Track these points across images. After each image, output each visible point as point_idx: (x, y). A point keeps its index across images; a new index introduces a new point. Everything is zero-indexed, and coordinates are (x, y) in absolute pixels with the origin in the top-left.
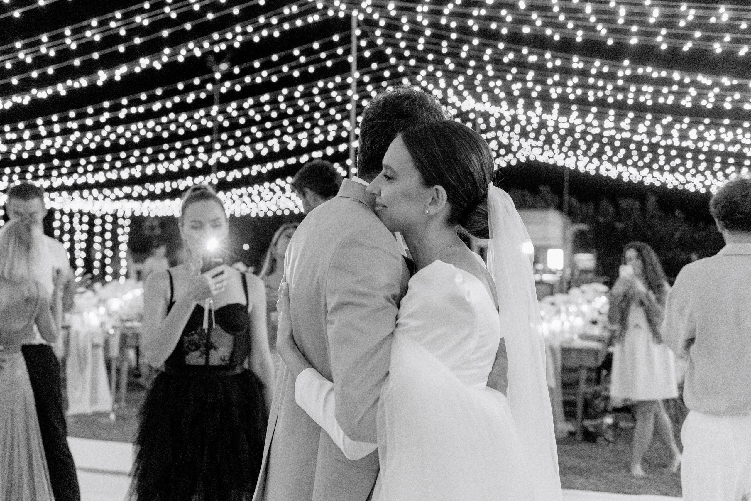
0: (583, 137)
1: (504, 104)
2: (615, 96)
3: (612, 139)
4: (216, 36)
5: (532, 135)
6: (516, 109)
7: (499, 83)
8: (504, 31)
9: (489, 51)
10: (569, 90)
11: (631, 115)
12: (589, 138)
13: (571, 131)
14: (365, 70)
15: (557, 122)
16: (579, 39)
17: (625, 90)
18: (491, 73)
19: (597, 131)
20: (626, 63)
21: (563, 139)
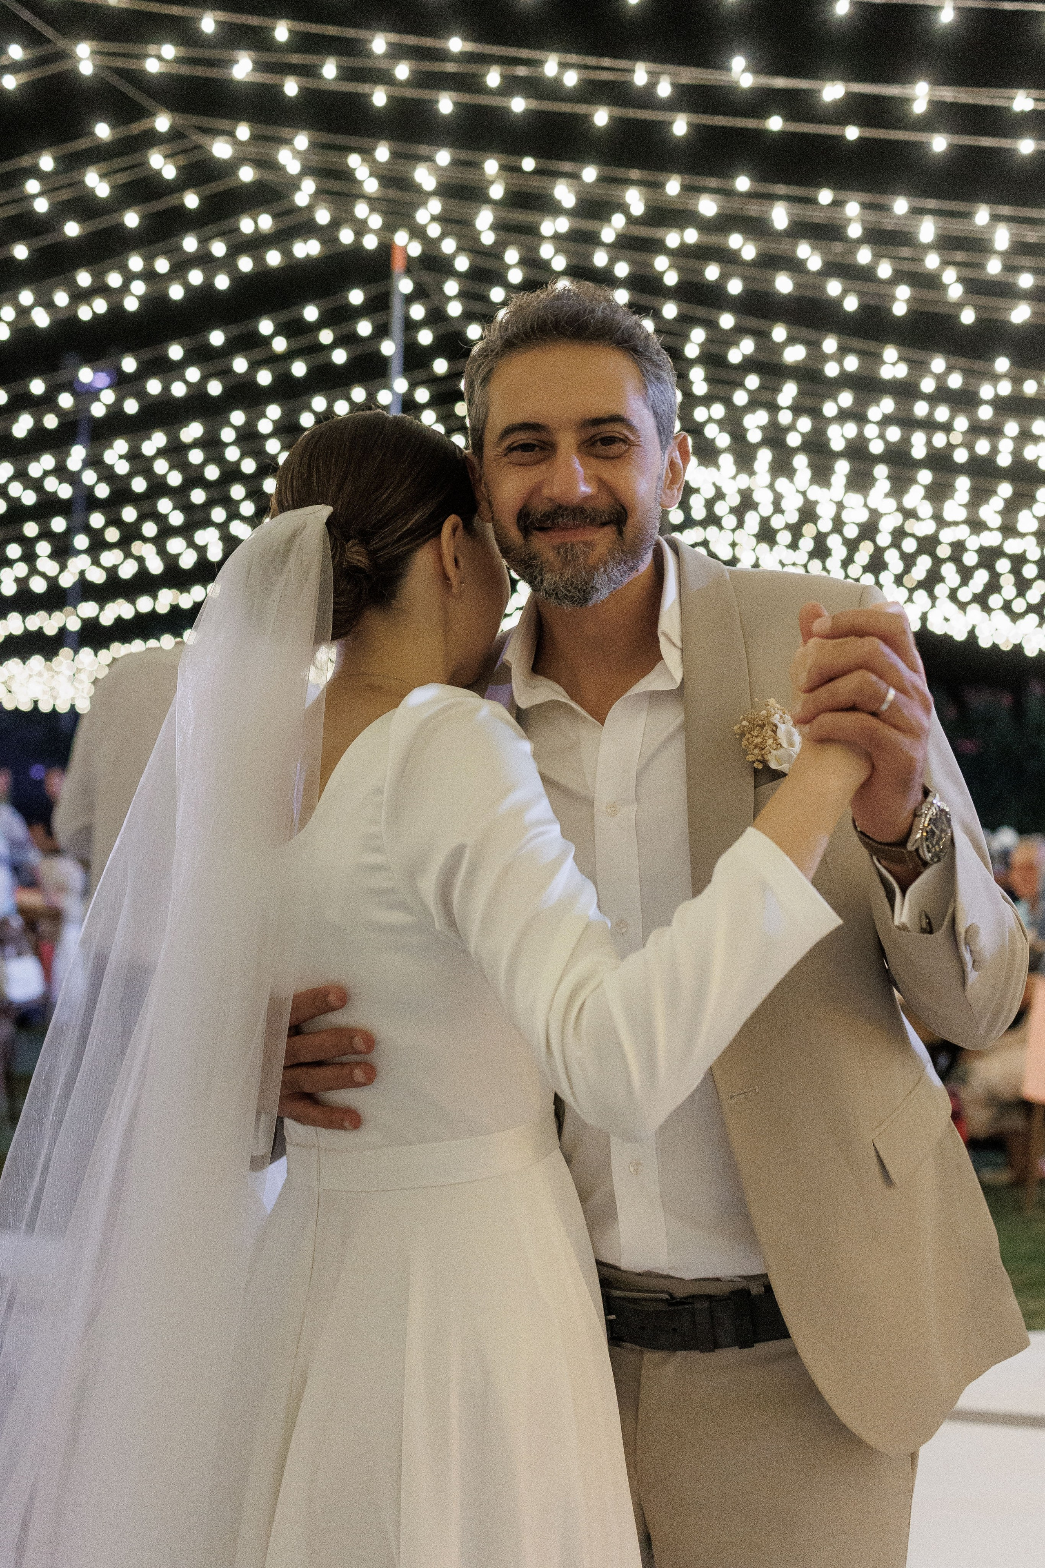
0: (896, 543)
1: (727, 461)
2: (970, 448)
3: (959, 548)
4: (84, 279)
5: (784, 537)
6: (752, 473)
7: (718, 410)
8: (735, 287)
9: (698, 335)
10: (871, 431)
11: (1005, 490)
12: (909, 545)
13: (869, 530)
14: (420, 374)
15: (840, 506)
16: (899, 309)
17: (993, 431)
18: (700, 388)
19: (926, 528)
20: (1002, 364)
21: (852, 546)
